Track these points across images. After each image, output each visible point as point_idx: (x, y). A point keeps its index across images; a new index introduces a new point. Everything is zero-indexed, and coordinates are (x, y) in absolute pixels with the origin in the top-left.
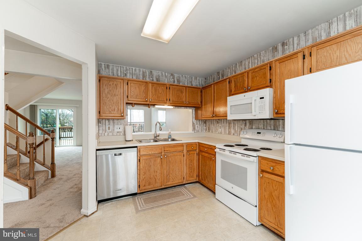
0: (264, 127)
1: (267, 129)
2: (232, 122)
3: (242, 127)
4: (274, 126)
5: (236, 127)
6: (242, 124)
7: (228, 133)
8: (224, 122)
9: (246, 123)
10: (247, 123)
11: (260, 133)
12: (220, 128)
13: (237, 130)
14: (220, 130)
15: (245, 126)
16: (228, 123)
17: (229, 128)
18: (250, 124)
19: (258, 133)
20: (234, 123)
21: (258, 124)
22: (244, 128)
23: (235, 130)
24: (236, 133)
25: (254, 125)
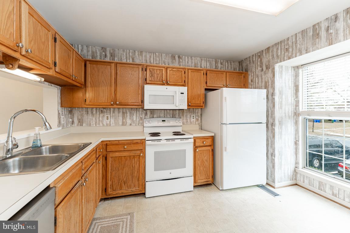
0: (164, 116)
1: (167, 117)
2: (128, 111)
3: (142, 117)
4: (172, 115)
5: (135, 117)
6: (142, 114)
7: (121, 124)
8: (114, 112)
9: (146, 113)
10: (148, 112)
11: (165, 121)
12: (107, 119)
13: (135, 119)
14: (105, 121)
15: (146, 115)
16: (121, 113)
17: (123, 117)
18: (151, 113)
19: (163, 121)
20: (130, 113)
21: (159, 113)
22: (144, 117)
23: (133, 120)
24: (134, 123)
25: (155, 114)
